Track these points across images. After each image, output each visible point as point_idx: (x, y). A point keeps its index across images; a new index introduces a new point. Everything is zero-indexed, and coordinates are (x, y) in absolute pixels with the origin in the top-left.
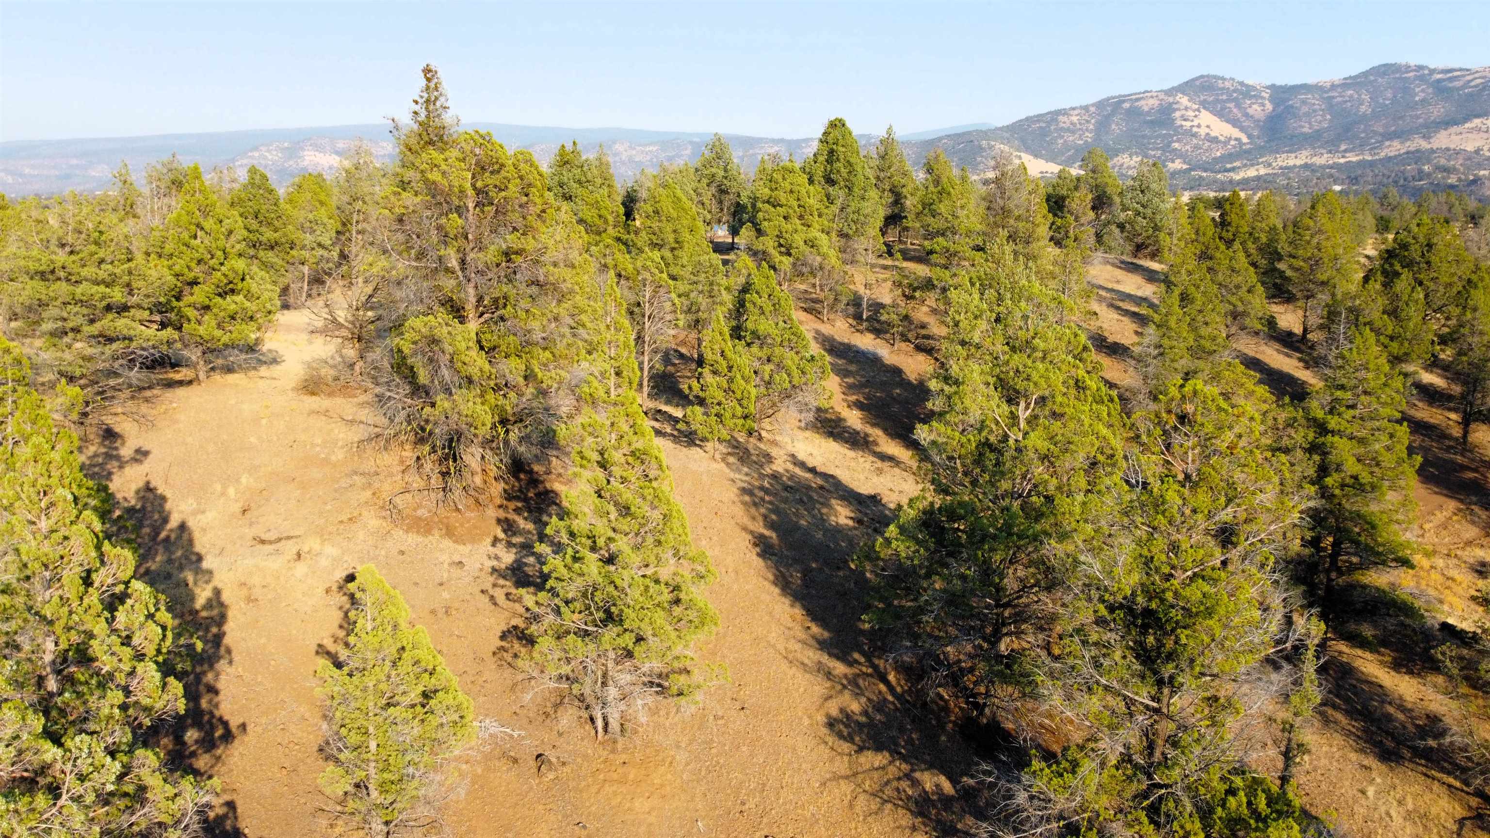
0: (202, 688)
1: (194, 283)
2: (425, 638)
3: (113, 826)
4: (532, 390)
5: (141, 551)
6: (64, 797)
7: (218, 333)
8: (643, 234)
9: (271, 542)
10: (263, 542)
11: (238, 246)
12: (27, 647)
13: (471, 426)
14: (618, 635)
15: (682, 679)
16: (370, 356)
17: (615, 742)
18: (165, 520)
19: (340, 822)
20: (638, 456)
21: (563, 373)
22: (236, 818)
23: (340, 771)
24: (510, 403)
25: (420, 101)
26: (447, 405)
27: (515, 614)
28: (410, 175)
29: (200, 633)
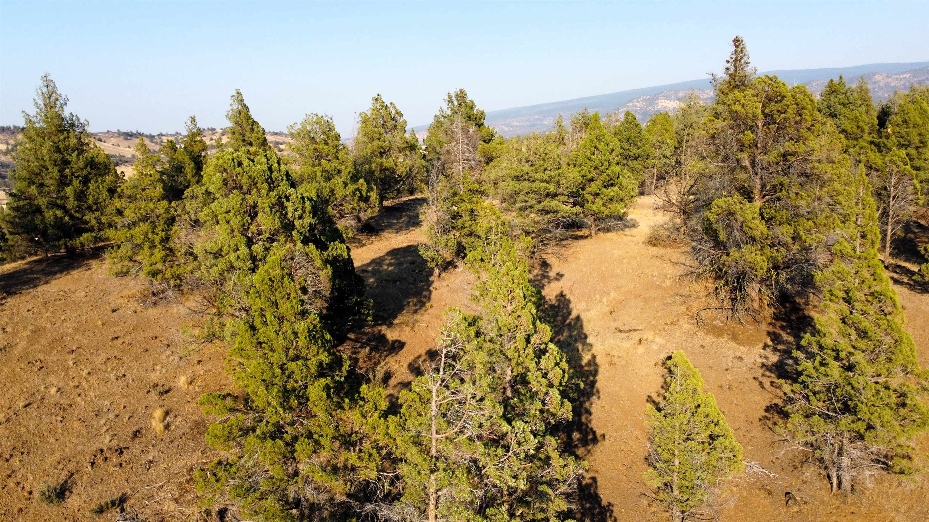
0: (583, 410)
1: (591, 180)
2: (713, 402)
3: (533, 475)
4: (798, 247)
5: (557, 329)
6: (511, 452)
7: (603, 209)
8: (893, 138)
9: (625, 332)
10: (620, 331)
11: (616, 158)
12: (499, 372)
13: (753, 269)
14: (853, 422)
15: (904, 463)
16: (690, 223)
17: (846, 496)
18: (569, 313)
19: (655, 504)
20: (877, 296)
21: (821, 236)
22: (596, 487)
23: (656, 473)
24: (781, 255)
25: (731, 61)
26: (737, 255)
27: (776, 396)
28: (721, 108)
29: (584, 379)
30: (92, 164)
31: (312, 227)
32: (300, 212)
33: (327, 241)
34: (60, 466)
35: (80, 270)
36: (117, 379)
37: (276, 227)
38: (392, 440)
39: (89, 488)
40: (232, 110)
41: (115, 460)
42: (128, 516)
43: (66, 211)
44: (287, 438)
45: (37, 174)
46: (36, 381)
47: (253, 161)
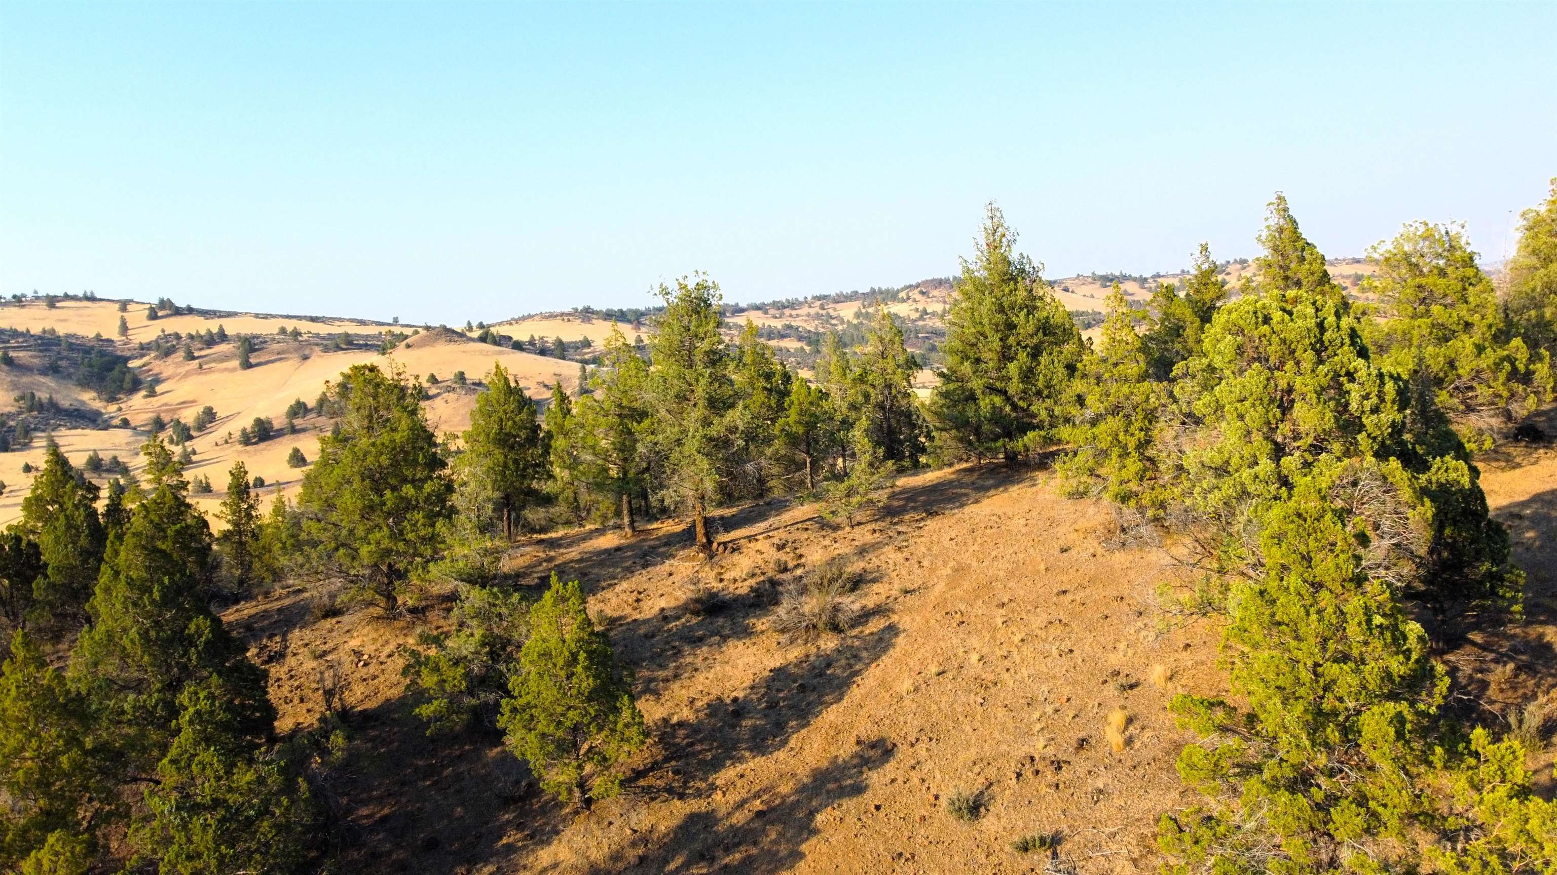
30: (1046, 328)
31: (1397, 429)
32: (1374, 400)
33: (1428, 454)
34: (976, 769)
35: (1021, 486)
36: (1061, 656)
37: (1327, 427)
38: (1536, 847)
39: (1011, 810)
40: (1268, 227)
41: (1049, 776)
42: (1061, 867)
43: (1008, 399)
44: (1319, 796)
45: (973, 345)
46: (955, 641)
47: (1290, 313)
